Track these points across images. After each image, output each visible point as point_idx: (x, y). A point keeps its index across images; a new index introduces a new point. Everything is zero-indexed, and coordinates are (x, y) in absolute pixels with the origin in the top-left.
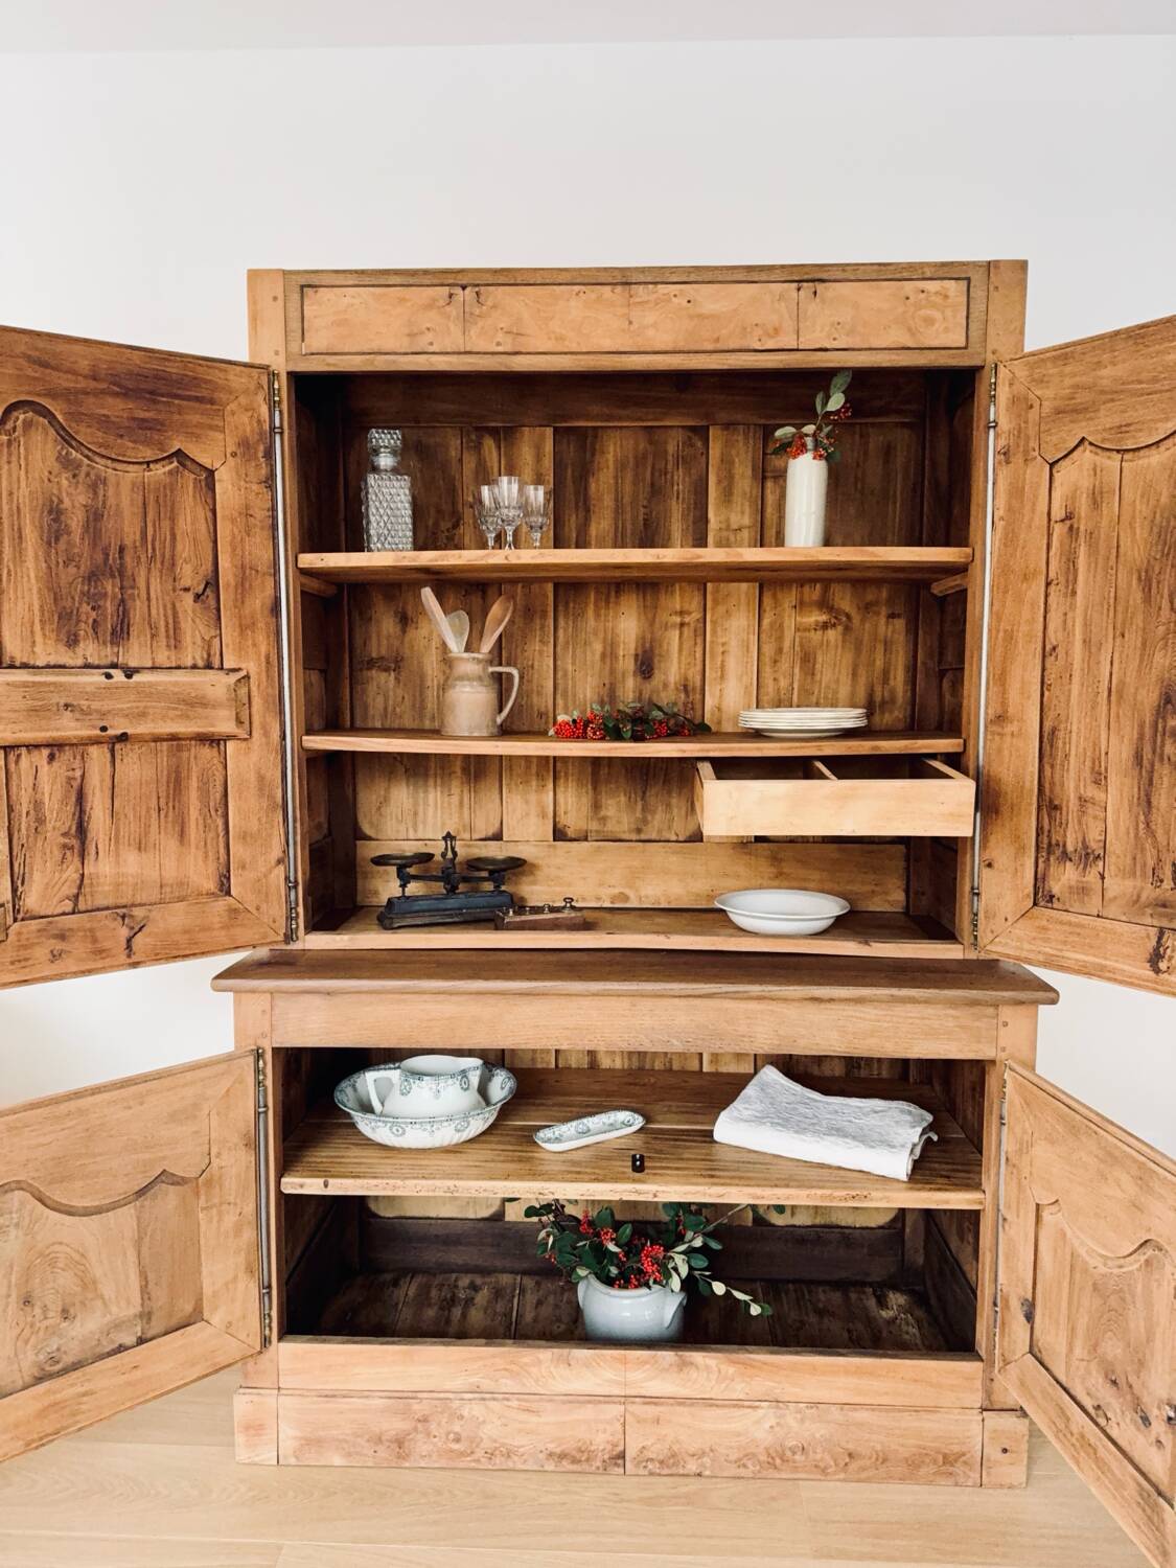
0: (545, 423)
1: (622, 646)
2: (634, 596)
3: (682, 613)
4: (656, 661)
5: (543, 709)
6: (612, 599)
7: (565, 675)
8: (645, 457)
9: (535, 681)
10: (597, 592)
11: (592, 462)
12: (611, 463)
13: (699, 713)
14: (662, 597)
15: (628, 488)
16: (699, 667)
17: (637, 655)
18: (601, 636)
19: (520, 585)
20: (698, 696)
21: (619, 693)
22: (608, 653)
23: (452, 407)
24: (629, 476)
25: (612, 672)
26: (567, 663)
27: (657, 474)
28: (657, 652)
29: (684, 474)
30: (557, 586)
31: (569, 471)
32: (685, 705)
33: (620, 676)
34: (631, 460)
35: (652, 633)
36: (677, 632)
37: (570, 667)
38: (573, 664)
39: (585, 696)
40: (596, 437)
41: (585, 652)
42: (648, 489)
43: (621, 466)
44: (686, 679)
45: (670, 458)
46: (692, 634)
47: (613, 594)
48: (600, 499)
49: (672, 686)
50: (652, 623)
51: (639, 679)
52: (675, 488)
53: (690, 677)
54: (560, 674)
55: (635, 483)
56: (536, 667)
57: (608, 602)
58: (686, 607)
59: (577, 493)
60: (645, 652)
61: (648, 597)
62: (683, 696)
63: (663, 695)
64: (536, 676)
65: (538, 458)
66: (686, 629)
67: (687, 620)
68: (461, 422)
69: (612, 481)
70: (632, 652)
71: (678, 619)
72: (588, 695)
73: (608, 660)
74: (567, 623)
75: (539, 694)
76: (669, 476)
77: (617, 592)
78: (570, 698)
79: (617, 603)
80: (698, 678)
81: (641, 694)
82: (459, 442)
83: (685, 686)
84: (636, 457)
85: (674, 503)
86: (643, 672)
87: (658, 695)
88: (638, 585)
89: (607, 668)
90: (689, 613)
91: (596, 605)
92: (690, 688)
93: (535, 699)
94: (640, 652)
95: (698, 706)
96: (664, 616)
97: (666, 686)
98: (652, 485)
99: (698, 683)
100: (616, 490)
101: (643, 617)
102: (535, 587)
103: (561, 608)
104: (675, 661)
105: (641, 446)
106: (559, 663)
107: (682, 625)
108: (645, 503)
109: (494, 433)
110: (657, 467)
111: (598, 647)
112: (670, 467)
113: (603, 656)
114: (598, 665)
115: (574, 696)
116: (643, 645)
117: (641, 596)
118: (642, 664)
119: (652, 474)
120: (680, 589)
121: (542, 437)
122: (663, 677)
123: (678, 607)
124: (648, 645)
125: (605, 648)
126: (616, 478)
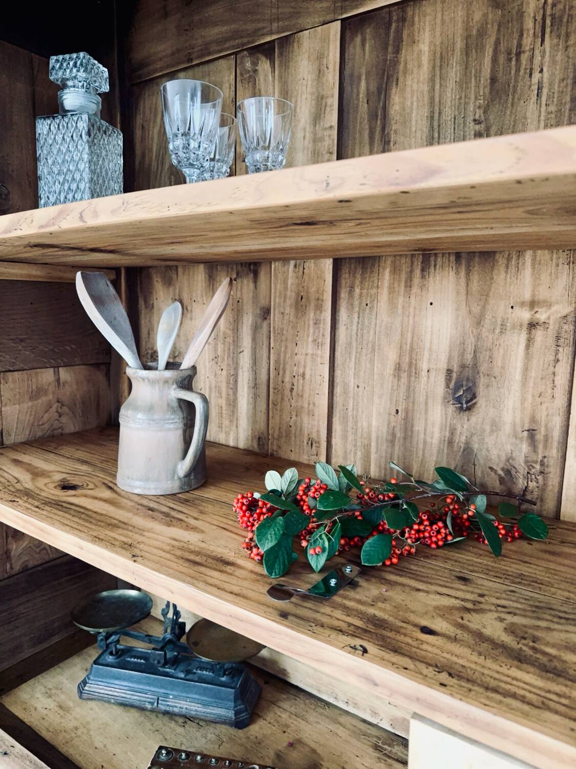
0: (329, 18)
1: (426, 354)
2: (452, 274)
3: (533, 304)
4: (482, 381)
5: (314, 436)
6: (417, 280)
7: (346, 392)
8: (482, 33)
9: (306, 396)
10: (395, 270)
11: (395, 62)
12: (425, 59)
13: (553, 481)
14: (500, 276)
15: (450, 93)
16: (561, 401)
17: (449, 372)
18: (396, 338)
19: (292, 263)
20: (554, 453)
21: (419, 427)
22: (405, 366)
23: (224, 29)
24: (454, 72)
25: (410, 392)
26: (346, 375)
27: (502, 59)
28: (483, 368)
29: (554, 47)
30: (338, 264)
31: (363, 84)
32: (529, 464)
33: (421, 398)
34: (459, 44)
35: (478, 338)
36: (524, 336)
37: (352, 382)
38: (356, 375)
39: (369, 426)
40: (404, 20)
41: (372, 361)
42: (484, 90)
43: (441, 60)
44: (533, 419)
45: (529, 24)
46: (551, 341)
47: (418, 272)
48: (405, 122)
49: (507, 429)
50: (479, 322)
51: (451, 409)
52: (536, 76)
53: (542, 415)
54: (338, 390)
55: (463, 84)
56: (307, 376)
57: (409, 285)
58: (543, 293)
59: (373, 116)
60: (463, 366)
61: (475, 277)
62: (525, 448)
63: (490, 441)
64: (307, 389)
65: (320, 73)
66: (539, 334)
67: (542, 316)
68: (233, 47)
69: (425, 88)
70: (443, 365)
71: (525, 315)
72: (374, 423)
73: (404, 376)
74: (350, 317)
75: (311, 414)
76: (524, 58)
77: (423, 270)
78: (350, 424)
79: (422, 287)
80: (557, 422)
81: (453, 432)
82: (233, 77)
83: (532, 433)
84: (468, 37)
85: (532, 106)
86: (458, 400)
87: (482, 441)
88: (458, 256)
89: (403, 388)
90: (548, 304)
91: (392, 290)
92: (540, 437)
93: (305, 419)
94: (455, 368)
95: (553, 471)
96: (499, 308)
97: (495, 426)
98: (493, 80)
99: (556, 434)
100: (432, 99)
101: (464, 310)
102: (310, 265)
103: (344, 294)
104: (516, 387)
105: (477, 16)
106: (338, 373)
107: (532, 325)
108: (479, 114)
109: (267, 50)
110: (502, 47)
111: (392, 356)
112: (527, 41)
113: (398, 368)
114: (389, 379)
115: (356, 423)
116: (462, 354)
117: (463, 274)
118: (458, 387)
119: (495, 60)
120: (534, 260)
121: (326, 40)
122: (492, 412)
123: (527, 296)
124: (469, 357)
125: (400, 356)
126: (432, 80)
